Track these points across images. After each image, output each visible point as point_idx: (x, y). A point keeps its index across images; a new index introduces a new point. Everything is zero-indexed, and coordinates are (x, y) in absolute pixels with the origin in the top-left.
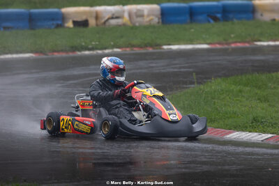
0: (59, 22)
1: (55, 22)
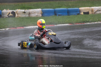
0: (78, 13)
1: (77, 13)
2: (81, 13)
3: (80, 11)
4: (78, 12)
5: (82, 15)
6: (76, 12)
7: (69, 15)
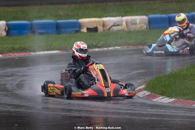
0: (77, 29)
1: (74, 29)
2: (82, 30)
3: (80, 26)
4: (76, 27)
5: (85, 33)
6: (73, 27)
7: (58, 33)
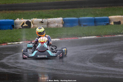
0: (108, 23)
1: (106, 23)
2: (111, 23)
3: (109, 21)
4: (107, 21)
5: (113, 25)
6: (105, 21)
